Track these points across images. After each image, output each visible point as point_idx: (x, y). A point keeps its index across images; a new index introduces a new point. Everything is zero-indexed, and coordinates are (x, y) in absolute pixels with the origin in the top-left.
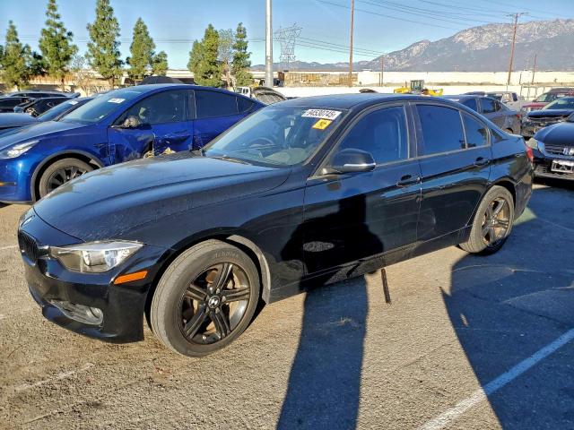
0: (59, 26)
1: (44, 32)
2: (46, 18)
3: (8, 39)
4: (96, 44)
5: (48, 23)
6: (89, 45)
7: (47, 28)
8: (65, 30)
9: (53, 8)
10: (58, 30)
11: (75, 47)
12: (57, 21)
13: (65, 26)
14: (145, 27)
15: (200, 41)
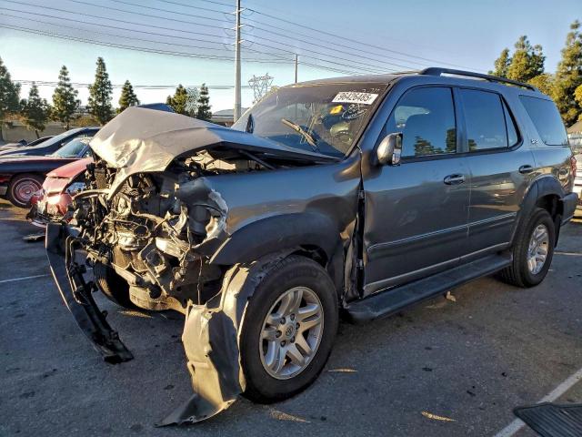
0: (69, 86)
1: (57, 90)
2: (59, 81)
3: (31, 95)
4: (94, 99)
5: (60, 84)
6: (90, 99)
7: (59, 88)
8: (72, 89)
9: (65, 74)
10: (67, 89)
11: (78, 101)
12: (67, 83)
13: (73, 86)
14: (131, 87)
15: (172, 97)
